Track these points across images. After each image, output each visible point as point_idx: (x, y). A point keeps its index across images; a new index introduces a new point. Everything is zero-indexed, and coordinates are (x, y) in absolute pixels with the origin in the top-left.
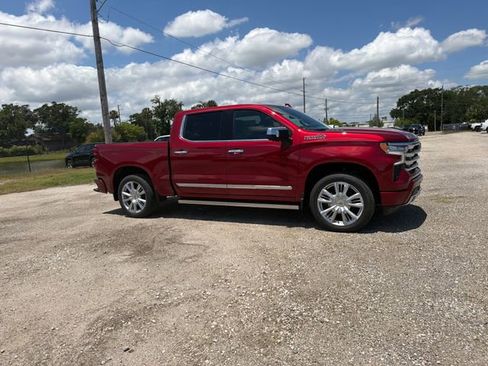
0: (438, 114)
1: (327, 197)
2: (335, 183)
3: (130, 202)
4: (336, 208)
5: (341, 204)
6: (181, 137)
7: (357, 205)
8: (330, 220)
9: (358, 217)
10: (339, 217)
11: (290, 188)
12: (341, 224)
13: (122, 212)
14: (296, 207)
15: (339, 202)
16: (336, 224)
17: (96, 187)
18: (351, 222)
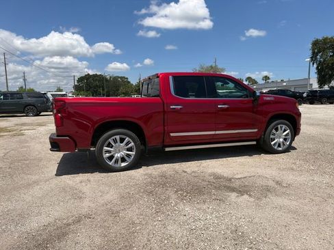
0: (103, 90)
1: (274, 134)
2: (279, 125)
6: (173, 94)
9: (288, 143)
10: (279, 146)
11: (256, 130)
15: (279, 136)
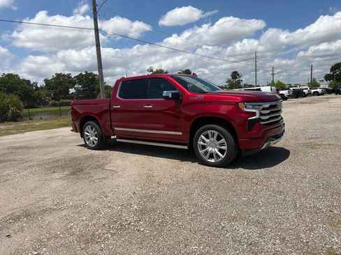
1: (204, 141)
2: (209, 131)
3: (89, 139)
4: (210, 149)
5: (213, 147)
6: (117, 96)
7: (223, 147)
8: (206, 158)
9: (223, 157)
11: (180, 133)
12: (213, 161)
13: (85, 146)
14: (186, 147)
15: (211, 145)
16: (210, 160)
17: (72, 128)
18: (220, 160)
